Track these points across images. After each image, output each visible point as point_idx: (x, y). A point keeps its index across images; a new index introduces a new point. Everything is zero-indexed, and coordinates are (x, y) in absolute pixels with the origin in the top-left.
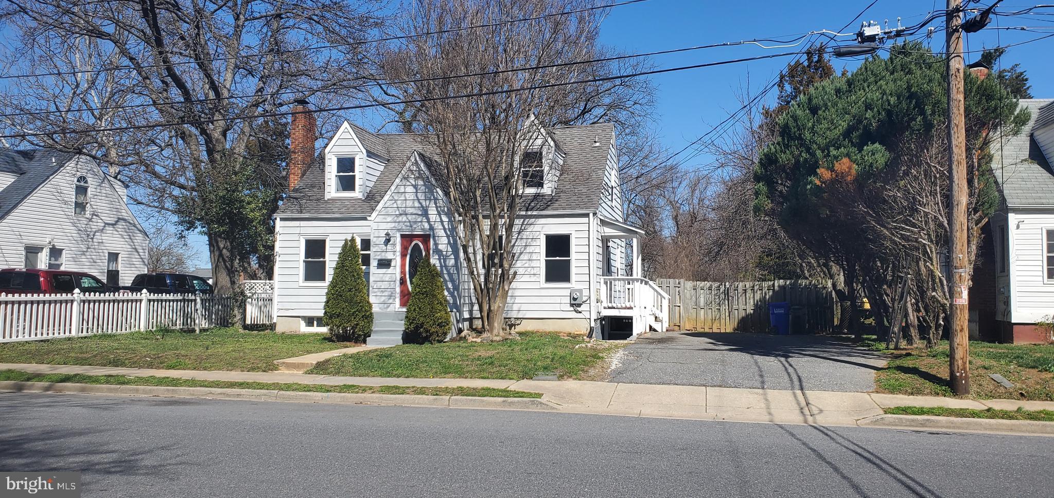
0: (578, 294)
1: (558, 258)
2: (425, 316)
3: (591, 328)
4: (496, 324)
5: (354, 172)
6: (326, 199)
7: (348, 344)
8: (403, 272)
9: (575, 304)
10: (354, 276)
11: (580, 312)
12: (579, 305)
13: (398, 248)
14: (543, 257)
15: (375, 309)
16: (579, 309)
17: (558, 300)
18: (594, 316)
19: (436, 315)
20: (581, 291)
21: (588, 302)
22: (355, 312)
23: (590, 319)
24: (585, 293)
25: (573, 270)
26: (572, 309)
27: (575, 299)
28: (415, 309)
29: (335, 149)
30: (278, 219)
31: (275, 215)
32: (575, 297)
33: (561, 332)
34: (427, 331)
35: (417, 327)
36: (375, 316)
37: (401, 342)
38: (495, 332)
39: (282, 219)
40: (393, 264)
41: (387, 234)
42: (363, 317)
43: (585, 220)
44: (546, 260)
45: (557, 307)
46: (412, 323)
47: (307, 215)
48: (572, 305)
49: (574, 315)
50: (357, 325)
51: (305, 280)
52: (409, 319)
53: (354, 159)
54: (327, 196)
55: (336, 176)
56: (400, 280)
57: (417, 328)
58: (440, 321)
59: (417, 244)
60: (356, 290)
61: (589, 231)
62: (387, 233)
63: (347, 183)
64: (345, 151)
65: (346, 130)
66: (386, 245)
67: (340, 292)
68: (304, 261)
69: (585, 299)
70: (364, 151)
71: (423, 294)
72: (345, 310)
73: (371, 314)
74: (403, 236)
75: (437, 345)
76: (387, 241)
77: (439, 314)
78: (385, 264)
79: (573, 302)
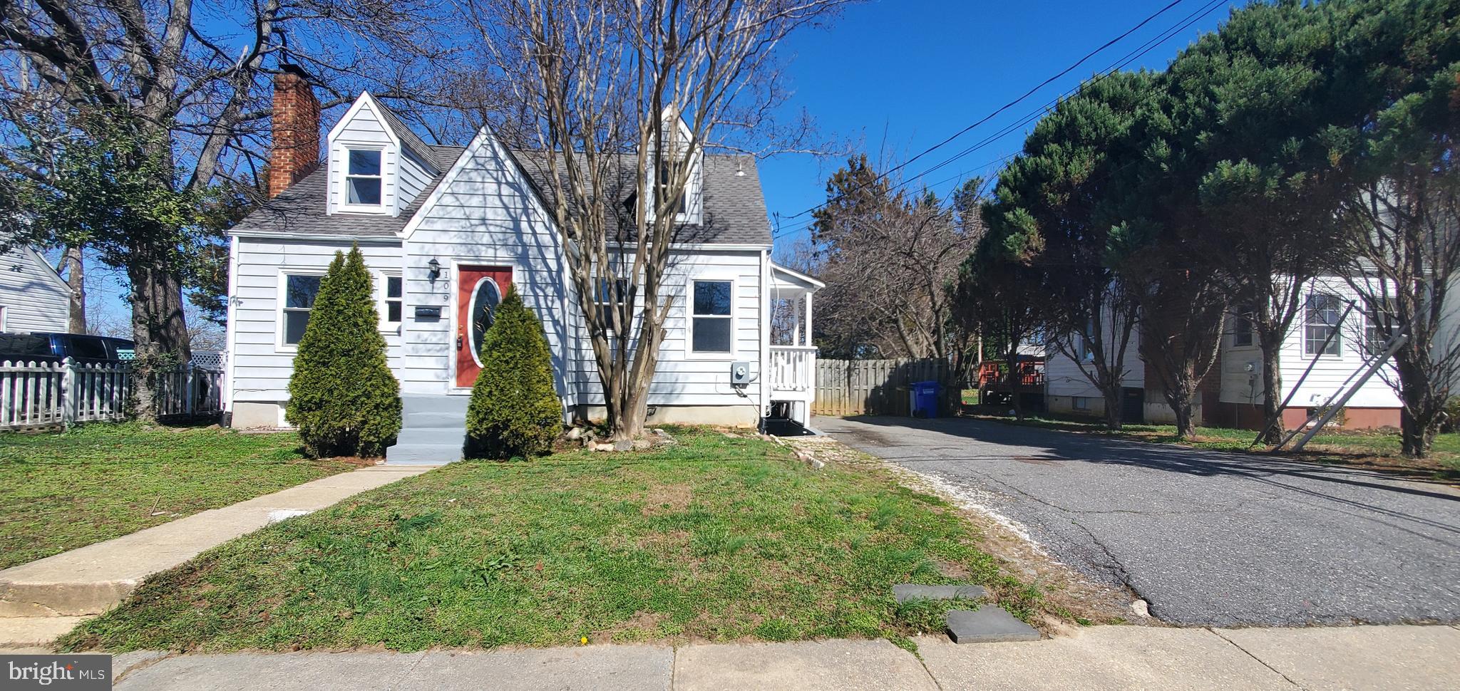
0: (744, 370)
1: (711, 316)
2: (512, 407)
3: (760, 418)
4: (635, 418)
5: (379, 174)
6: (329, 213)
7: (342, 461)
8: (463, 329)
9: (738, 383)
10: (356, 325)
11: (745, 396)
12: (744, 386)
13: (454, 288)
14: (690, 313)
15: (405, 390)
16: (744, 391)
17: (712, 378)
18: (766, 403)
19: (537, 405)
20: (746, 365)
21: (757, 380)
22: (358, 397)
23: (760, 406)
24: (754, 367)
25: (736, 334)
26: (733, 391)
27: (739, 377)
28: (490, 392)
29: (344, 136)
30: (236, 239)
31: (231, 232)
32: (740, 373)
33: (717, 426)
34: (516, 434)
35: (496, 427)
36: (405, 405)
37: (459, 456)
38: (634, 431)
39: (242, 239)
40: (443, 315)
41: (434, 263)
42: (377, 407)
43: (755, 260)
44: (694, 319)
45: (711, 389)
46: (484, 419)
47: (289, 235)
48: (733, 385)
49: (736, 400)
50: (364, 422)
51: (288, 342)
52: (478, 413)
53: (379, 153)
54: (330, 210)
55: (348, 179)
56: (458, 342)
57: (496, 429)
58: (543, 415)
59: (486, 283)
60: (361, 353)
61: (760, 277)
62: (434, 260)
63: (368, 191)
64: (365, 140)
65: (366, 107)
66: (433, 282)
67: (322, 357)
68: (285, 311)
69: (752, 376)
70: (397, 142)
71: (507, 362)
72: (335, 393)
73: (398, 400)
74: (462, 268)
75: (536, 460)
76: (435, 275)
77: (541, 403)
78: (428, 314)
79: (736, 381)
